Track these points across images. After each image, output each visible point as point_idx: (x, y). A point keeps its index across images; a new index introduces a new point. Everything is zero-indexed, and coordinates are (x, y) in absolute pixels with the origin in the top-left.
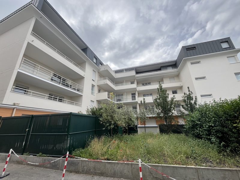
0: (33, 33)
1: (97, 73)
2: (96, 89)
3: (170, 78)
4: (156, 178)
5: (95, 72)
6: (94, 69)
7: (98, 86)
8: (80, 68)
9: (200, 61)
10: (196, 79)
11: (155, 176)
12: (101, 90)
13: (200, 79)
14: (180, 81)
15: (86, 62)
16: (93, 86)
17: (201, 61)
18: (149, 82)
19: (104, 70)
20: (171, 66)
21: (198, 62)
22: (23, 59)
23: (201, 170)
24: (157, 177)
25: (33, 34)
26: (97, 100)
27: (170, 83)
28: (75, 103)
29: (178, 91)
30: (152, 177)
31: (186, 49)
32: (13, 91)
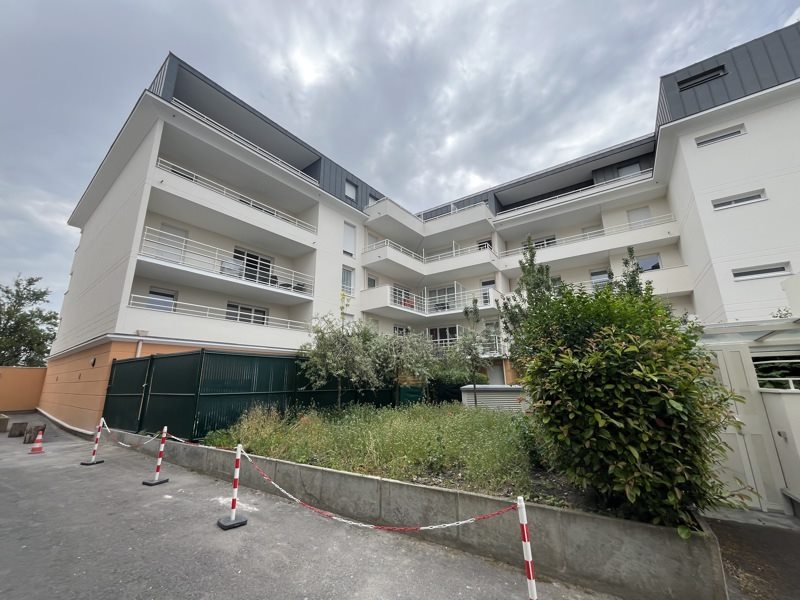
0: (161, 162)
1: (360, 230)
2: (359, 280)
3: (628, 212)
4: (310, 495)
5: (354, 227)
6: (347, 220)
7: (364, 268)
8: (301, 225)
9: (742, 126)
10: (715, 206)
11: (309, 491)
12: (377, 278)
13: (736, 202)
14: (672, 219)
15: (317, 203)
16: (347, 272)
17: (746, 125)
18: (549, 234)
19: (378, 216)
20: (636, 163)
21: (736, 132)
22: (144, 228)
23: (387, 486)
24: (312, 493)
25: (160, 165)
26: (364, 310)
27: (631, 229)
28: (291, 323)
29: (664, 261)
30: (303, 492)
31: (680, 84)
32: (133, 304)
